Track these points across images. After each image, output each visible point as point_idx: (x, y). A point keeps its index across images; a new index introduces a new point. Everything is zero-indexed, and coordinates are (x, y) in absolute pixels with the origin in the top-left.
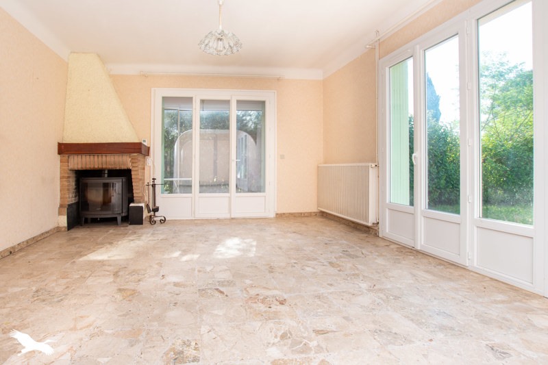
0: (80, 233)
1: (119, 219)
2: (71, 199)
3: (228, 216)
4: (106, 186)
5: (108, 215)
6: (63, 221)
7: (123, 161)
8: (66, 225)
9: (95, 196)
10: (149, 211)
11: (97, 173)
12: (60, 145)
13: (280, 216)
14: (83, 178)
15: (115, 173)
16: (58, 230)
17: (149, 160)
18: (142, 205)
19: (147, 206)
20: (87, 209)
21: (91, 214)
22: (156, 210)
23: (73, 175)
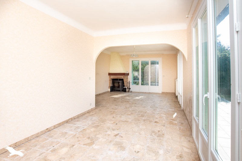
0: (112, 93)
1: (121, 90)
2: (111, 85)
3: (148, 92)
4: (119, 83)
5: (119, 89)
6: (109, 90)
7: (122, 77)
8: (110, 91)
9: (116, 85)
10: (128, 89)
11: (117, 79)
12: (109, 73)
13: (163, 93)
14: (114, 81)
15: (120, 80)
16: (108, 92)
17: (129, 76)
18: (126, 87)
19: (127, 88)
20: (115, 88)
21: (115, 89)
22: (130, 89)
23: (112, 80)
